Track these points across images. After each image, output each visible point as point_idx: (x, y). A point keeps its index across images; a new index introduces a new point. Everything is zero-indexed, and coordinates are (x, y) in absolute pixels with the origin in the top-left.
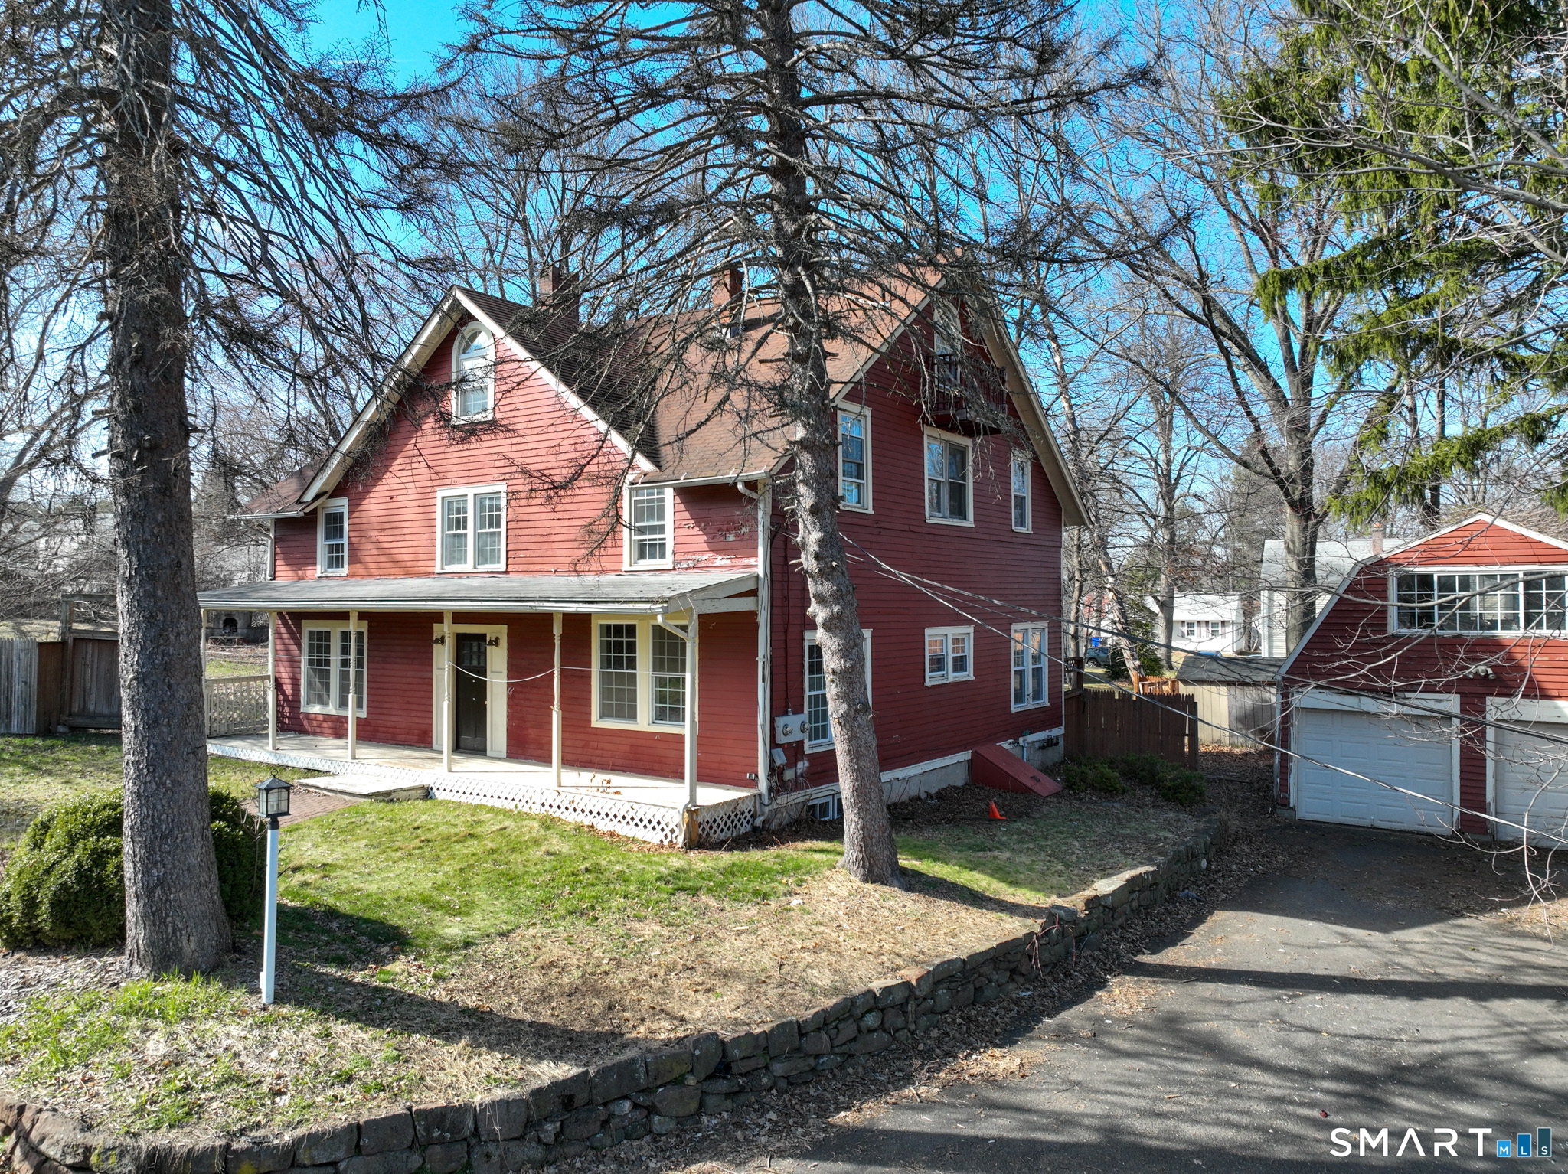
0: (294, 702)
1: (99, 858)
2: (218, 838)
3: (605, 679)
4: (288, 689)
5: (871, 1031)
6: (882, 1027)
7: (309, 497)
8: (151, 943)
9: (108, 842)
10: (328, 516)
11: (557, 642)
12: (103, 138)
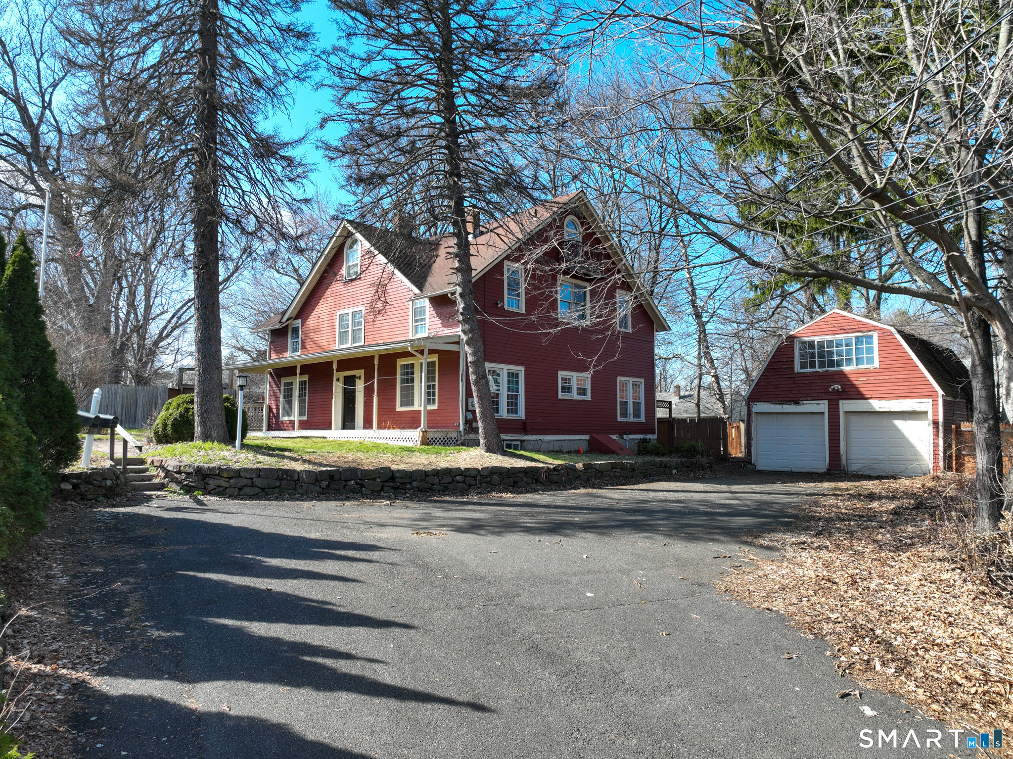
0: (277, 417)
1: (187, 410)
2: (226, 408)
3: (402, 388)
4: (275, 410)
5: (458, 482)
6: (464, 482)
7: (284, 319)
8: (202, 432)
9: (190, 406)
10: (293, 328)
11: (376, 367)
12: (194, 164)
